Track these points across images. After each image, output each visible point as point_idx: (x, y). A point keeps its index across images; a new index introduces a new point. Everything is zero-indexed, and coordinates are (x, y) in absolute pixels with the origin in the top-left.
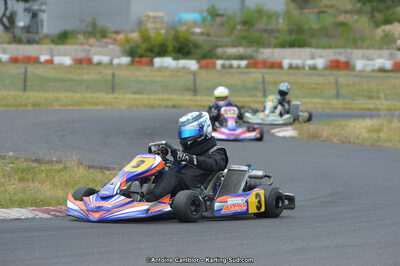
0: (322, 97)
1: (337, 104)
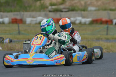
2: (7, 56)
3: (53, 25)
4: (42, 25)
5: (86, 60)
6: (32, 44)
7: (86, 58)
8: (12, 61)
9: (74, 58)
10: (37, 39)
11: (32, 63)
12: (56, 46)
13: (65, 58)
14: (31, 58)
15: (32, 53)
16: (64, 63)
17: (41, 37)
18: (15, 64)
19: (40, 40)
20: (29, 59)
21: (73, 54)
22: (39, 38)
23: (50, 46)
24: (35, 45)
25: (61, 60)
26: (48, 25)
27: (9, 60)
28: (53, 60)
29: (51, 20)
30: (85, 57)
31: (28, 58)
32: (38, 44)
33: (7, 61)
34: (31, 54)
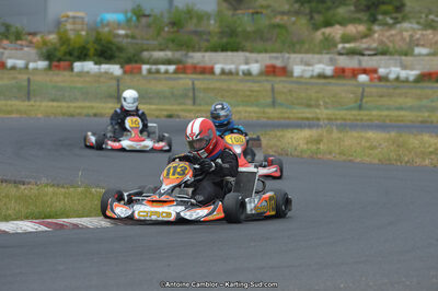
0: (257, 106)
1: (273, 112)
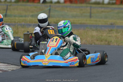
2: (23, 57)
3: (69, 27)
4: (59, 26)
5: (99, 61)
6: (48, 46)
7: (100, 59)
8: (28, 62)
9: (87, 60)
10: (53, 40)
11: (47, 64)
12: (71, 47)
13: (79, 60)
14: (46, 60)
15: (47, 54)
16: (78, 65)
17: (57, 39)
18: (31, 65)
19: (56, 42)
20: (45, 60)
21: (87, 56)
22: (55, 40)
23: (65, 48)
24: (51, 47)
25: (75, 62)
26: (64, 27)
27: (25, 61)
28: (67, 62)
29: (68, 22)
30: (98, 59)
31: (43, 60)
32: (53, 46)
33: (24, 61)
34: (47, 56)
